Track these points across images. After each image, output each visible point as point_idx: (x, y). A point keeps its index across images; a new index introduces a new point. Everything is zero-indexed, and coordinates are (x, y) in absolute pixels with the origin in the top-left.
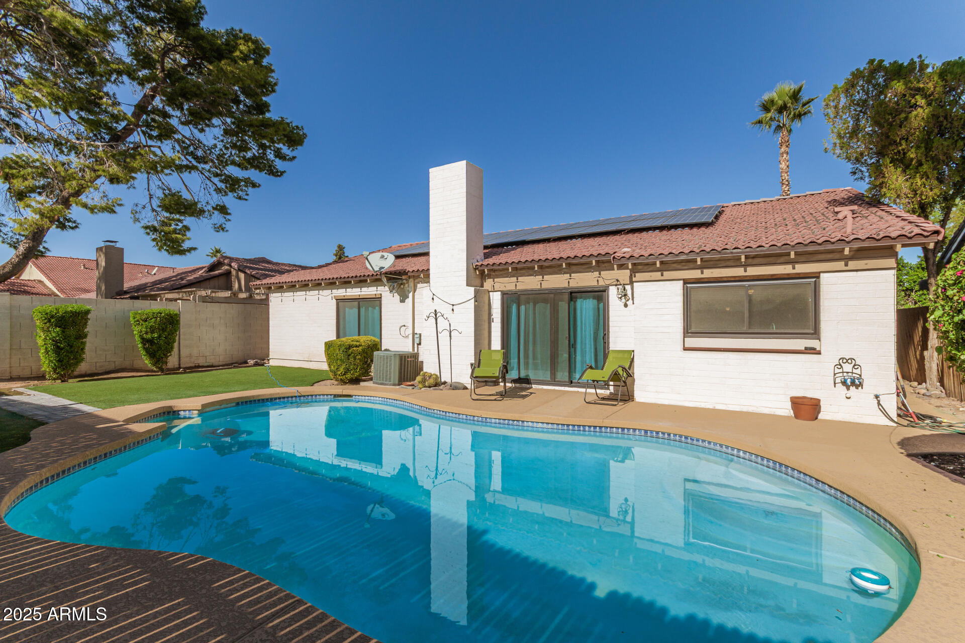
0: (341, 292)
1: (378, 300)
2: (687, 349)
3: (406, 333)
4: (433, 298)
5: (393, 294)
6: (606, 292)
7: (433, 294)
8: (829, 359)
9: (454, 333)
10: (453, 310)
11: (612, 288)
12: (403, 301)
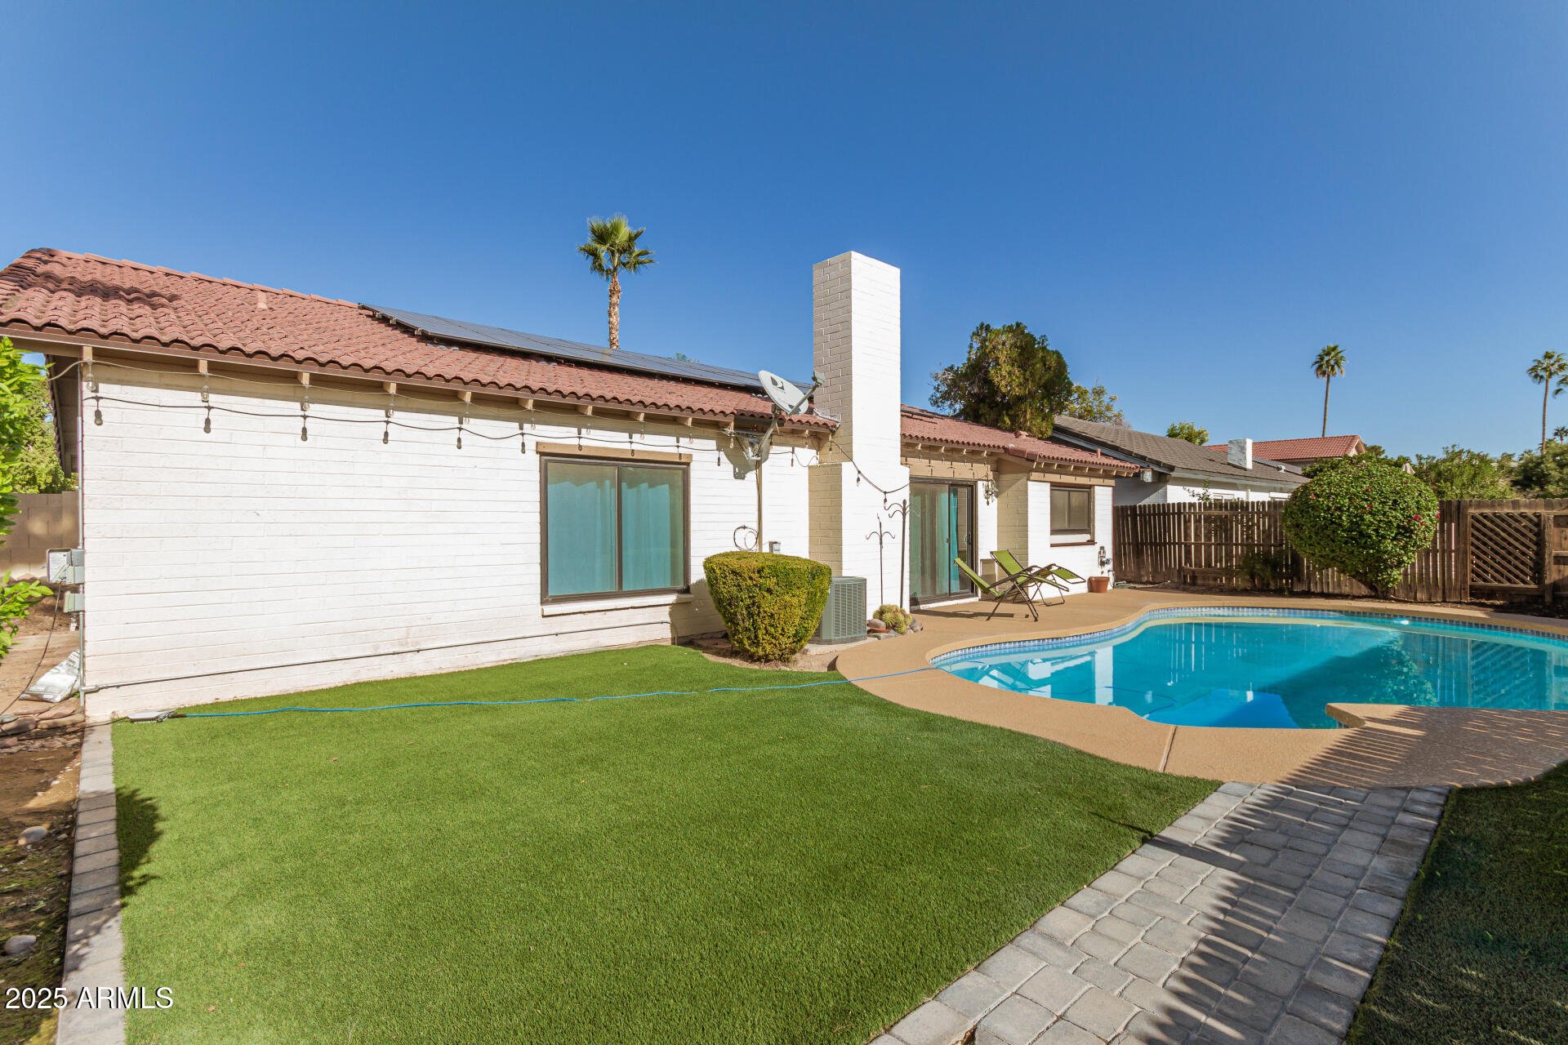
0: (561, 436)
1: (680, 467)
2: (1052, 546)
3: (748, 542)
4: (858, 480)
5: (719, 459)
6: (972, 487)
7: (859, 472)
8: (1096, 548)
9: (886, 538)
10: (885, 500)
11: (980, 484)
12: (740, 476)
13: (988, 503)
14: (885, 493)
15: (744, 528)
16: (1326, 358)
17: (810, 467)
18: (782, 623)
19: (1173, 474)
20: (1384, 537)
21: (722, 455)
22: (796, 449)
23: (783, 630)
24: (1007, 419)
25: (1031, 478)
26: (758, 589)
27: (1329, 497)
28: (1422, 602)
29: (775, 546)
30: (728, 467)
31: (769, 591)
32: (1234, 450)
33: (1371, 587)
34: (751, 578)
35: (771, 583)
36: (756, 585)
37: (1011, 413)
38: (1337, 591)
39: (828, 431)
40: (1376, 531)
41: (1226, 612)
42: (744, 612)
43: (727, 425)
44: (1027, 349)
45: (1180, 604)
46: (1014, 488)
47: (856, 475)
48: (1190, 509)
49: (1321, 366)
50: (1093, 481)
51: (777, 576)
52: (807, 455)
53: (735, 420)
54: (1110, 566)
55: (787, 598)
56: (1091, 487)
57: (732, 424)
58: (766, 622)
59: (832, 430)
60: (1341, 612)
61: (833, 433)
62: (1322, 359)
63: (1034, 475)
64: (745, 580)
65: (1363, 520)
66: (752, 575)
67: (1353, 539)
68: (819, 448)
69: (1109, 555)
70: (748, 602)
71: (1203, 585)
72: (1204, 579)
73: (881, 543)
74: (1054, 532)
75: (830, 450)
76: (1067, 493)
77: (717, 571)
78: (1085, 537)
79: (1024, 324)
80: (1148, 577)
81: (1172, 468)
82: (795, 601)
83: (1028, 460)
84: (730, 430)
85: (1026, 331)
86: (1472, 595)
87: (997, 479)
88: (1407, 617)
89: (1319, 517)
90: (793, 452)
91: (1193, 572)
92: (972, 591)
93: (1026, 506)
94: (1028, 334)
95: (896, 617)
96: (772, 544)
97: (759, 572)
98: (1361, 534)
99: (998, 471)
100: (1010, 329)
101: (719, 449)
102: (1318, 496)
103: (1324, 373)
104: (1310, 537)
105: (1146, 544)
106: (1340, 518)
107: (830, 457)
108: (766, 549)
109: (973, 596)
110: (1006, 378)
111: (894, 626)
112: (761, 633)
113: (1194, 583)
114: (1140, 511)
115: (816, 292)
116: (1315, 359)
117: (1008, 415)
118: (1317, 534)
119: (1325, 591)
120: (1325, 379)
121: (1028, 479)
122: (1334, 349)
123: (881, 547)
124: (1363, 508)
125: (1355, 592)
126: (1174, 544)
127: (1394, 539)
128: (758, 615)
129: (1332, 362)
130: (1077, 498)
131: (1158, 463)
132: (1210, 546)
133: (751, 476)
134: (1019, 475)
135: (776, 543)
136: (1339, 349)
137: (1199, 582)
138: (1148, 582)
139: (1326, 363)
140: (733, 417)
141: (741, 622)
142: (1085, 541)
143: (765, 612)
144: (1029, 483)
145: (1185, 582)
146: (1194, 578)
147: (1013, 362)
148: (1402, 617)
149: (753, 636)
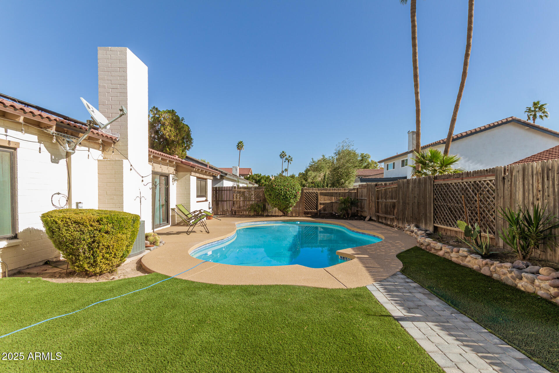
1: (10, 151)
2: (197, 202)
3: (61, 203)
4: (131, 169)
5: (40, 148)
6: (167, 177)
7: (131, 166)
8: (208, 202)
9: (143, 199)
10: (143, 181)
11: (171, 175)
12: (55, 161)
13: (173, 184)
14: (142, 177)
15: (59, 194)
16: (240, 145)
17: (98, 160)
18: (114, 250)
19: (227, 176)
20: (291, 198)
21: (42, 146)
22: (90, 149)
23: (115, 254)
24: (167, 149)
25: (192, 174)
26: (98, 232)
27: (278, 186)
28: (295, 217)
29: (79, 205)
30: (46, 155)
31: (107, 232)
32: (234, 170)
33: (284, 213)
34: (91, 226)
35: (109, 227)
36: (97, 230)
37: (169, 147)
38: (275, 215)
39: (111, 142)
40: (289, 196)
41: (253, 223)
42: (86, 247)
43: (50, 127)
44: (176, 122)
45: (242, 222)
46: (184, 178)
47: (130, 167)
48: (234, 188)
49: (238, 147)
50: (208, 177)
51: (113, 223)
52: (97, 154)
53: (57, 125)
54: (211, 210)
55: (119, 235)
56: (206, 179)
57: (54, 127)
58: (103, 251)
59: (114, 141)
60: (282, 221)
61: (114, 143)
62: (239, 145)
63: (193, 173)
64: (86, 226)
65: (287, 193)
66: (93, 224)
67: (284, 199)
68: (103, 150)
69: (211, 206)
70: (90, 240)
71: (238, 215)
72: (238, 213)
73: (141, 202)
74: (198, 196)
75: (113, 152)
76: (200, 181)
77: (59, 222)
78: (204, 199)
79: (176, 111)
80: (220, 213)
81: (226, 174)
82: (124, 236)
83: (191, 167)
84: (53, 130)
85: (176, 114)
86: (304, 214)
87: (176, 173)
88: (299, 221)
89: (276, 192)
90: (89, 151)
91: (235, 210)
92: (167, 223)
93: (190, 186)
94: (177, 115)
95: (155, 238)
96: (77, 204)
97: (98, 221)
98: (286, 197)
99: (177, 170)
100: (169, 112)
101: (40, 142)
102: (276, 186)
103: (239, 149)
104: (273, 198)
105: (220, 201)
106: (282, 192)
107: (111, 155)
108: (74, 207)
109: (168, 225)
110: (169, 132)
111: (154, 243)
112: (99, 259)
113: (235, 214)
114: (218, 189)
115: (100, 63)
116: (237, 144)
117: (168, 148)
118: (275, 197)
119: (272, 215)
120: (239, 151)
121: (191, 175)
122: (242, 142)
123: (141, 204)
124: (287, 189)
125: (279, 215)
126: (229, 201)
127: (293, 199)
128: (98, 248)
129: (241, 146)
130: (203, 183)
131: (222, 172)
132: (240, 201)
133: (63, 162)
134: (187, 173)
135: (80, 203)
136: (243, 142)
137: (237, 214)
138: (220, 215)
139: (240, 146)
140: (55, 122)
141: (82, 254)
142: (204, 200)
143: (104, 245)
144: (191, 176)
145: (232, 214)
146: (235, 212)
147: (171, 126)
148: (298, 221)
149: (92, 261)
